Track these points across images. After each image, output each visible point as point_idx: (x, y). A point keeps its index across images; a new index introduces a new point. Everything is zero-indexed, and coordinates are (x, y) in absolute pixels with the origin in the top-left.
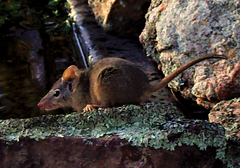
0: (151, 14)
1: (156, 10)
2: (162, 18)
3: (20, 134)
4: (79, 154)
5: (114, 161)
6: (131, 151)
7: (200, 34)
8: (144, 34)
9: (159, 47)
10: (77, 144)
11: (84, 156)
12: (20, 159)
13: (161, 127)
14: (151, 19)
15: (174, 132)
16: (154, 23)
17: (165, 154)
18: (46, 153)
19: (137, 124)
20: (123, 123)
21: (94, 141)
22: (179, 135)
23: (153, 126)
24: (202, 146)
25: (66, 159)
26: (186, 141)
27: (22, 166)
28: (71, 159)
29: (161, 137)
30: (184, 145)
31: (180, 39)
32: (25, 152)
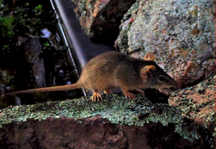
0: (124, 25)
1: (127, 22)
2: (132, 28)
3: (26, 117)
4: (72, 130)
5: (98, 136)
6: (112, 128)
7: (160, 39)
8: (119, 40)
9: (130, 49)
10: (70, 123)
11: (75, 132)
12: (28, 135)
13: (133, 110)
14: (123, 28)
15: (144, 113)
16: (126, 32)
17: (137, 129)
18: (47, 130)
19: (115, 107)
20: (104, 107)
21: (83, 120)
22: (147, 115)
23: (127, 108)
24: (165, 123)
25: (62, 134)
26: (152, 119)
27: (29, 140)
28: (66, 134)
29: (134, 117)
30: (151, 122)
31: (145, 44)
32: (31, 130)
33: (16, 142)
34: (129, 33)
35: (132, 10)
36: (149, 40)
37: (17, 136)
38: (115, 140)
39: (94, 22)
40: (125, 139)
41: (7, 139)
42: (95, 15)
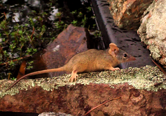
0: (144, 19)
1: (146, 17)
2: (150, 21)
4: (107, 93)
5: (125, 97)
6: (135, 92)
8: (140, 30)
9: (148, 37)
10: (106, 87)
11: (110, 94)
12: (76, 95)
13: (150, 79)
14: (143, 21)
15: (158, 82)
16: (145, 24)
17: (152, 94)
18: (90, 92)
19: (138, 77)
20: (131, 77)
21: (115, 86)
22: (160, 84)
23: (147, 79)
25: (100, 95)
26: (164, 87)
27: (77, 99)
28: (103, 95)
29: (151, 85)
30: (163, 89)
31: (158, 33)
32: (78, 91)
33: (68, 99)
34: (147, 25)
35: (150, 9)
36: (161, 30)
37: (68, 95)
38: (137, 101)
39: (123, 17)
40: (145, 100)
41: (62, 97)
42: (123, 11)
